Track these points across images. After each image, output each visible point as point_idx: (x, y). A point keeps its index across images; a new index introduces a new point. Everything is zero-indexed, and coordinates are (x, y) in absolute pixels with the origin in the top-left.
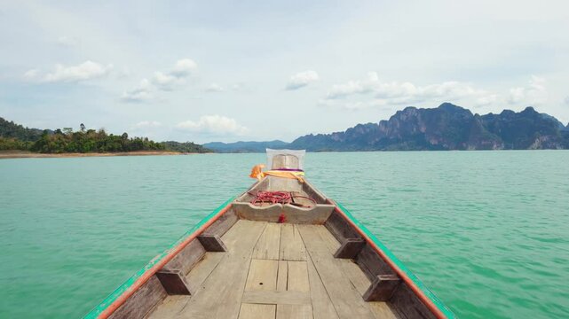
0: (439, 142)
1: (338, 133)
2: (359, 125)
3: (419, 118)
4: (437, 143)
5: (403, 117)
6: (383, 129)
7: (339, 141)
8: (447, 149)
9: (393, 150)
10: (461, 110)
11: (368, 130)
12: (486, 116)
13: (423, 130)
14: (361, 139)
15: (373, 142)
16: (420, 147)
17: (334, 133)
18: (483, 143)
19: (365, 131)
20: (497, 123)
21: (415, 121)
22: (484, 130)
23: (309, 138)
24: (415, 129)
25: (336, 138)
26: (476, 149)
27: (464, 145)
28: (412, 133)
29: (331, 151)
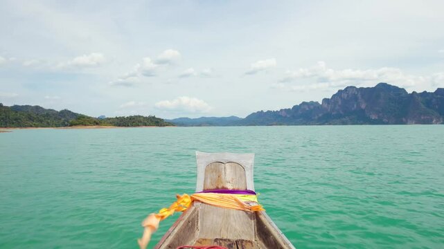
0: (379, 117)
1: (285, 110)
2: (304, 103)
3: (359, 95)
4: (377, 118)
5: (345, 96)
6: (326, 106)
7: (286, 117)
8: (387, 123)
9: (336, 124)
10: (396, 88)
11: (312, 107)
12: (420, 93)
13: (363, 106)
14: (305, 114)
15: (316, 117)
16: (361, 122)
17: (281, 110)
18: (422, 118)
19: (309, 108)
20: (434, 100)
21: (355, 98)
22: (423, 106)
23: (260, 114)
24: (355, 106)
25: (283, 114)
26: (416, 123)
27: (404, 119)
28: (353, 109)
29: (281, 125)
